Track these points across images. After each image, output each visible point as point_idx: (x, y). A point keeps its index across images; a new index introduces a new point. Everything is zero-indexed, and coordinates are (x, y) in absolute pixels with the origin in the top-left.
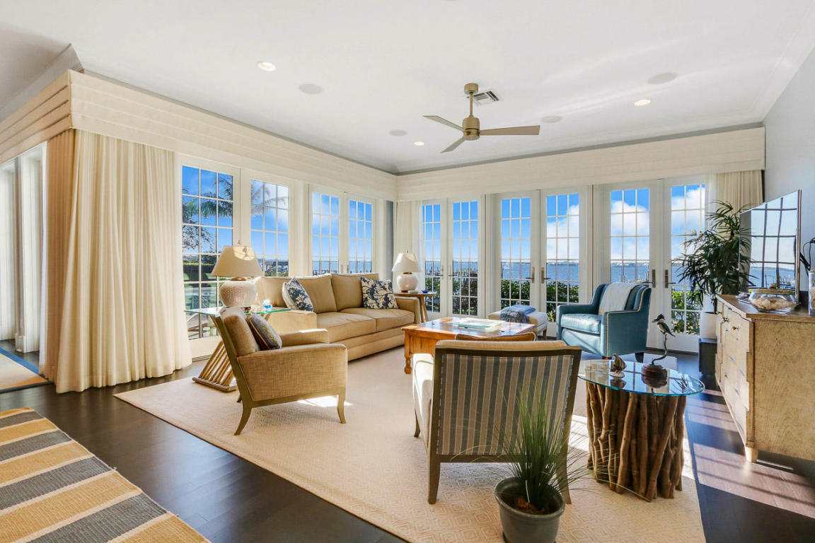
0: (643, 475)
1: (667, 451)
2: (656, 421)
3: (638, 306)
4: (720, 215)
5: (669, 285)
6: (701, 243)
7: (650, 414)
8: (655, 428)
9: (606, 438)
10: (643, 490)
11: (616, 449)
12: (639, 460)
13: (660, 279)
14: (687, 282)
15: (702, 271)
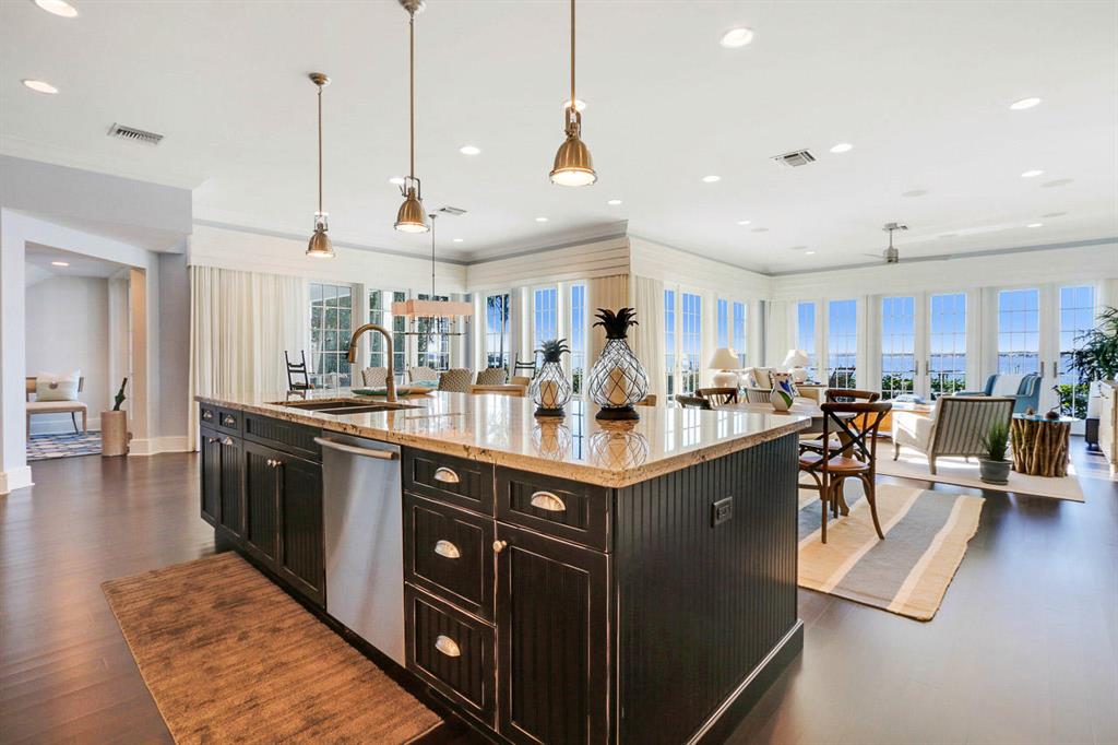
0: (1047, 464)
1: (1060, 454)
2: (1054, 436)
3: (1030, 391)
4: (1107, 316)
5: (1058, 376)
6: (1088, 340)
7: (1051, 434)
8: (1054, 440)
9: (1025, 450)
10: (1046, 472)
11: (1031, 455)
12: (1044, 457)
13: (1049, 370)
14: (1075, 374)
15: (1090, 362)
